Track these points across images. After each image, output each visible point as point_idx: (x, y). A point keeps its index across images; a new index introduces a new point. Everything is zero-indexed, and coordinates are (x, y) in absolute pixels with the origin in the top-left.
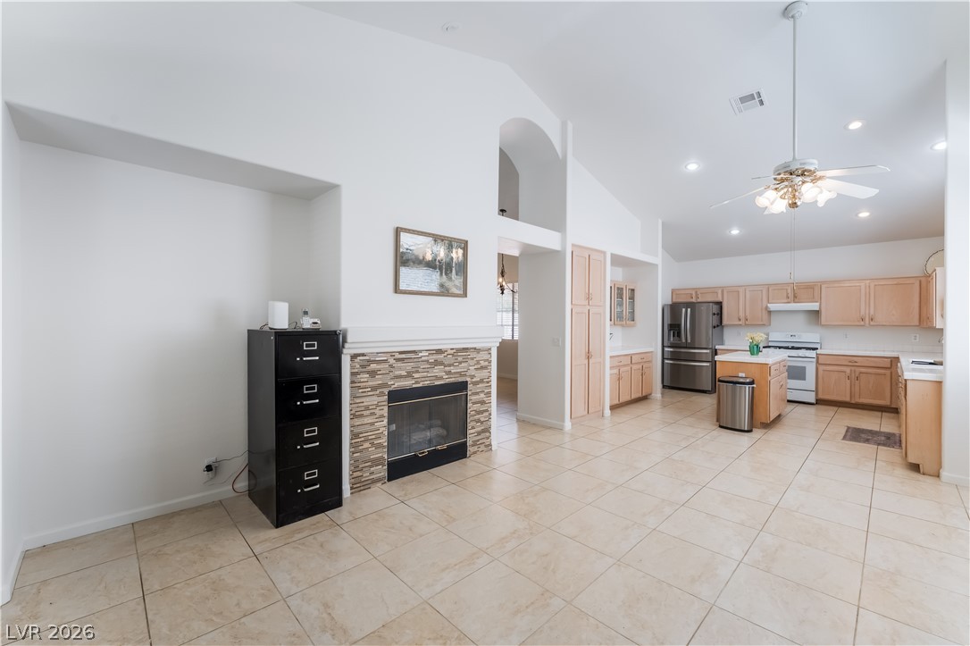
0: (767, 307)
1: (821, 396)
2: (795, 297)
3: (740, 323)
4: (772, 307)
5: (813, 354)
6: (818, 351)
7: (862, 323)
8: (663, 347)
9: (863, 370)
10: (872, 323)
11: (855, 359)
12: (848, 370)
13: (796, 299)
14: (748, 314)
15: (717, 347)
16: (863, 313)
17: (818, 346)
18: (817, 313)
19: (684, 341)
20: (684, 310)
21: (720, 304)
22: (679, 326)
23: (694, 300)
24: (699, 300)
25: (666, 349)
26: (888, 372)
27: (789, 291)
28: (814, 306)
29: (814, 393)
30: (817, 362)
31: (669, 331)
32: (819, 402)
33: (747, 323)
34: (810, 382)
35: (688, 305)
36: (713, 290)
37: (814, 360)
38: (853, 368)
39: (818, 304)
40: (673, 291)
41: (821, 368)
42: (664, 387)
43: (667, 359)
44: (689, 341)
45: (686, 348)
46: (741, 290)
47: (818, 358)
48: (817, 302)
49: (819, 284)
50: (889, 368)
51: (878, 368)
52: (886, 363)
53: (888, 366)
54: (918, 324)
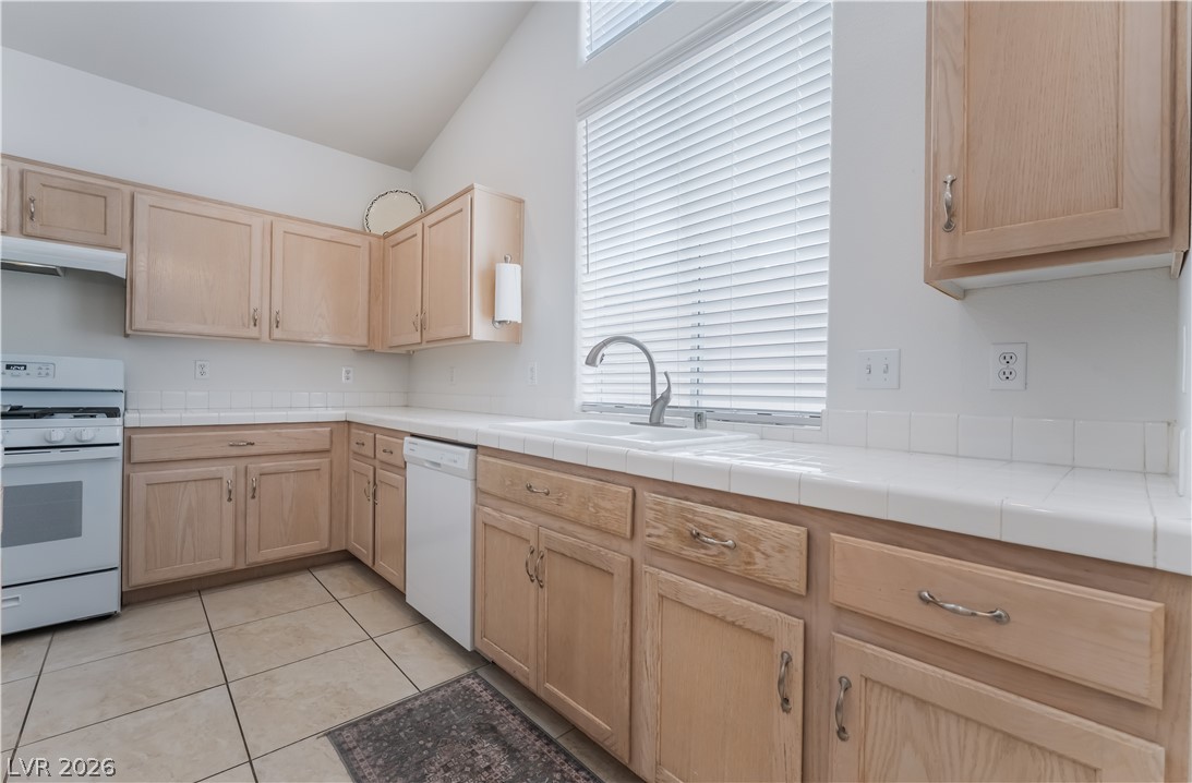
1: (139, 578)
5: (111, 430)
6: (132, 419)
7: (253, 332)
9: (268, 465)
10: (277, 334)
11: (248, 435)
12: (227, 471)
13: (27, 221)
16: (255, 303)
17: (115, 401)
28: (111, 261)
29: (116, 575)
30: (128, 458)
32: (133, 598)
34: (99, 536)
37: (117, 452)
38: (241, 463)
39: (122, 256)
41: (140, 478)
47: (128, 442)
48: (118, 249)
49: (127, 190)
50: (328, 451)
51: (304, 453)
52: (320, 439)
53: (327, 447)
54: (365, 342)
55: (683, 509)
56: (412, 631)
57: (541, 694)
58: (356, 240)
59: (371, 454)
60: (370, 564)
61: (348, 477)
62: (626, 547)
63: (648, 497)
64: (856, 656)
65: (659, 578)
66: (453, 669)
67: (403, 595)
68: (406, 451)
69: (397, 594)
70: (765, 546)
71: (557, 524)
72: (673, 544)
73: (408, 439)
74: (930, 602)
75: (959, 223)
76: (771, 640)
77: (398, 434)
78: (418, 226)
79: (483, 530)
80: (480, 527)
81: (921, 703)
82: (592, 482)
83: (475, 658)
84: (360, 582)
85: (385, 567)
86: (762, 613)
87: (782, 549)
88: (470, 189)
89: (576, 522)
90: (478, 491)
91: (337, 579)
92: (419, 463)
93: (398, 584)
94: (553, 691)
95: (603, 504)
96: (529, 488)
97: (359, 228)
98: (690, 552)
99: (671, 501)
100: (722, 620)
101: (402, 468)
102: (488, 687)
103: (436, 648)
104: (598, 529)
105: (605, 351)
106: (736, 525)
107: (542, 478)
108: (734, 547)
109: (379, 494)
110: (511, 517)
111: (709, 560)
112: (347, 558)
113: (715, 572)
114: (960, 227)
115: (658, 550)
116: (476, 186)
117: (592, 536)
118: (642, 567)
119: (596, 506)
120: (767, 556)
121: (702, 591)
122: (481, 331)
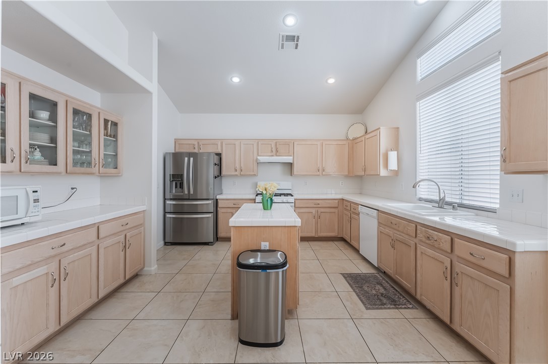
0: (257, 159)
2: (277, 151)
3: (237, 173)
4: (262, 159)
5: (292, 199)
6: (296, 196)
7: (318, 173)
8: (165, 199)
9: (323, 210)
10: (324, 173)
11: (318, 202)
12: (313, 211)
13: (277, 153)
14: (242, 165)
15: (218, 197)
16: (318, 166)
17: (290, 192)
18: (291, 165)
19: (186, 192)
20: (186, 159)
21: (219, 155)
22: (182, 176)
23: (196, 151)
24: (201, 151)
25: (168, 202)
26: (336, 210)
27: (273, 146)
28: (289, 159)
30: (295, 206)
31: (171, 182)
33: (241, 174)
35: (190, 155)
36: (213, 142)
37: (293, 205)
38: (317, 209)
39: (292, 157)
40: (176, 141)
42: (166, 244)
43: (170, 213)
44: (192, 192)
45: (189, 199)
46: (237, 143)
47: (295, 202)
48: (291, 156)
49: (293, 141)
50: (337, 207)
51: (331, 207)
52: (335, 204)
53: (337, 206)
54: (347, 174)
55: (426, 231)
56: (361, 261)
57: (395, 278)
58: (344, 142)
59: (350, 209)
60: (349, 242)
61: (343, 216)
62: (415, 240)
63: (419, 227)
64: (459, 267)
65: (421, 248)
66: (372, 271)
67: (359, 251)
68: (359, 209)
69: (357, 251)
70: (442, 241)
71: (398, 233)
72: (424, 239)
73: (360, 206)
74: (472, 254)
75: (507, 161)
76: (443, 263)
77: (357, 204)
78: (363, 138)
79: (380, 233)
80: (379, 233)
81: (472, 278)
82: (406, 222)
83: (377, 269)
84: (347, 246)
85: (354, 243)
86: (442, 257)
87: (446, 241)
88: (380, 128)
89: (403, 233)
90: (379, 223)
91: (340, 244)
92: (363, 213)
93: (357, 248)
94: (398, 278)
95: (409, 228)
96: (391, 223)
97: (346, 139)
98: (428, 242)
99: (424, 228)
100: (434, 258)
101: (358, 214)
102: (381, 277)
103: (368, 266)
104: (408, 234)
105: (420, 184)
106: (437, 235)
107: (395, 220)
108: (436, 241)
109: (352, 221)
110: (387, 230)
111: (431, 244)
112: (343, 240)
113: (432, 247)
114: (507, 162)
115: (421, 241)
116: (381, 127)
117: (407, 237)
118: (418, 245)
119: (407, 229)
120: (443, 243)
121: (430, 252)
122: (383, 172)
